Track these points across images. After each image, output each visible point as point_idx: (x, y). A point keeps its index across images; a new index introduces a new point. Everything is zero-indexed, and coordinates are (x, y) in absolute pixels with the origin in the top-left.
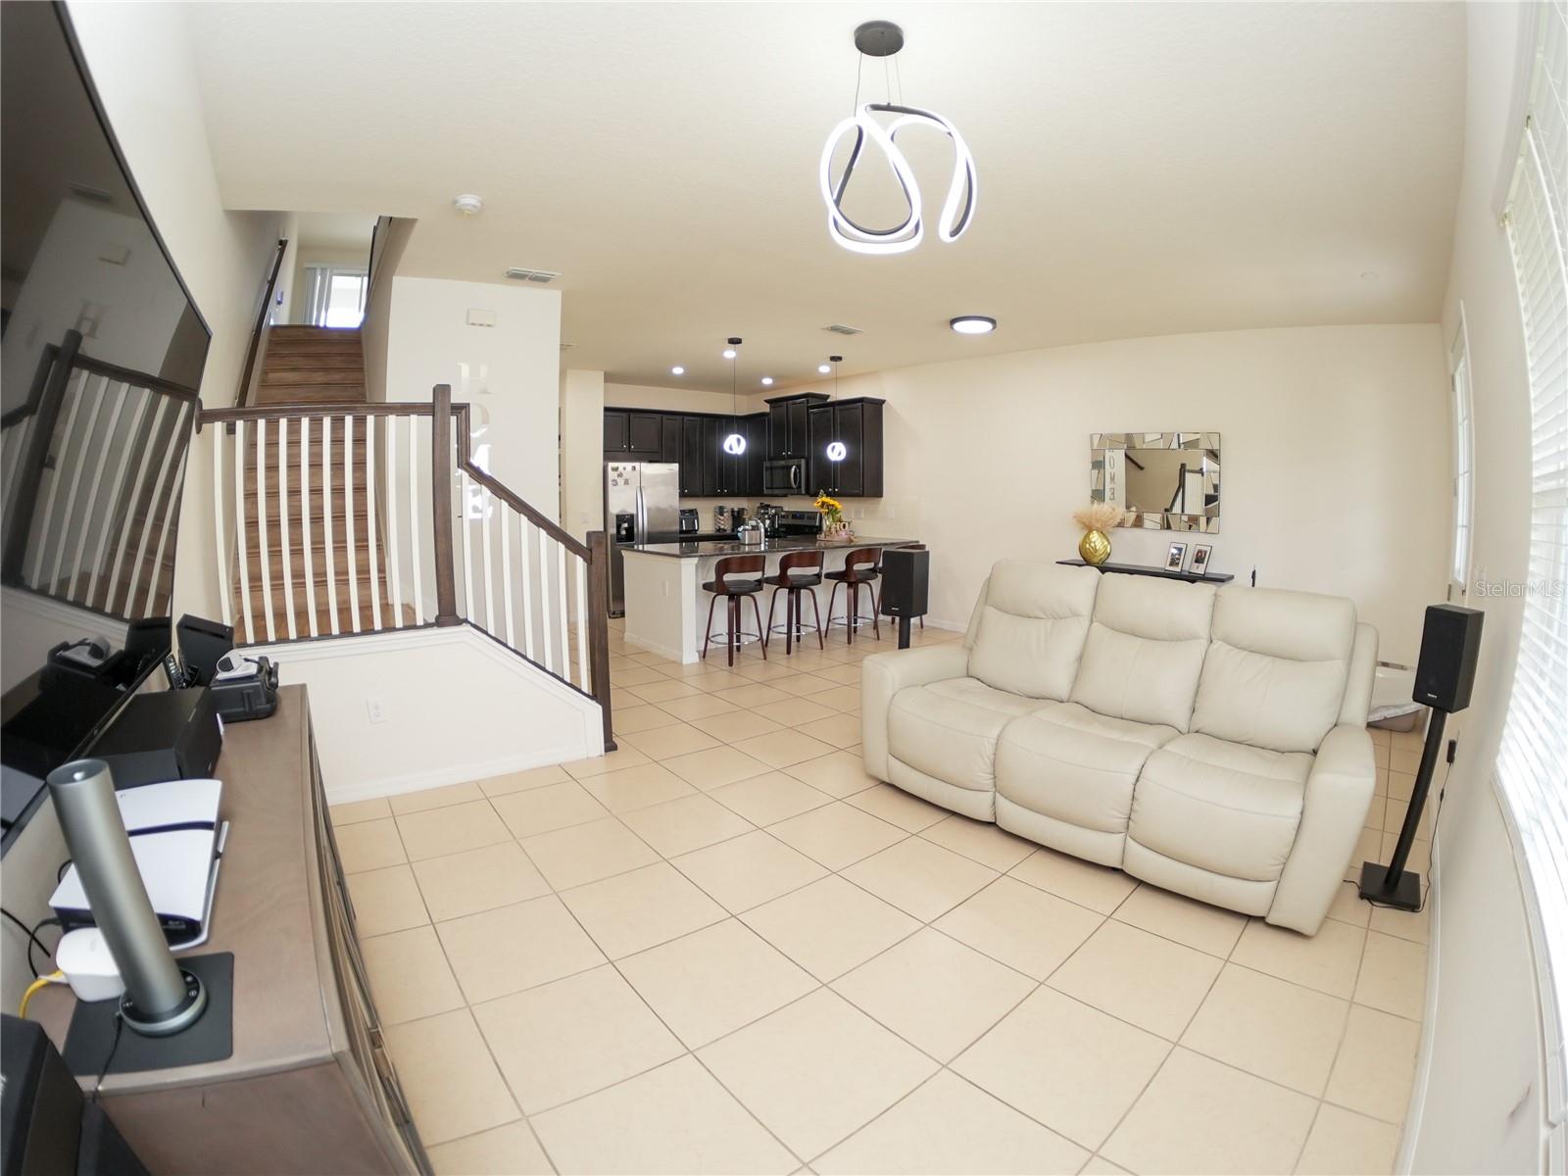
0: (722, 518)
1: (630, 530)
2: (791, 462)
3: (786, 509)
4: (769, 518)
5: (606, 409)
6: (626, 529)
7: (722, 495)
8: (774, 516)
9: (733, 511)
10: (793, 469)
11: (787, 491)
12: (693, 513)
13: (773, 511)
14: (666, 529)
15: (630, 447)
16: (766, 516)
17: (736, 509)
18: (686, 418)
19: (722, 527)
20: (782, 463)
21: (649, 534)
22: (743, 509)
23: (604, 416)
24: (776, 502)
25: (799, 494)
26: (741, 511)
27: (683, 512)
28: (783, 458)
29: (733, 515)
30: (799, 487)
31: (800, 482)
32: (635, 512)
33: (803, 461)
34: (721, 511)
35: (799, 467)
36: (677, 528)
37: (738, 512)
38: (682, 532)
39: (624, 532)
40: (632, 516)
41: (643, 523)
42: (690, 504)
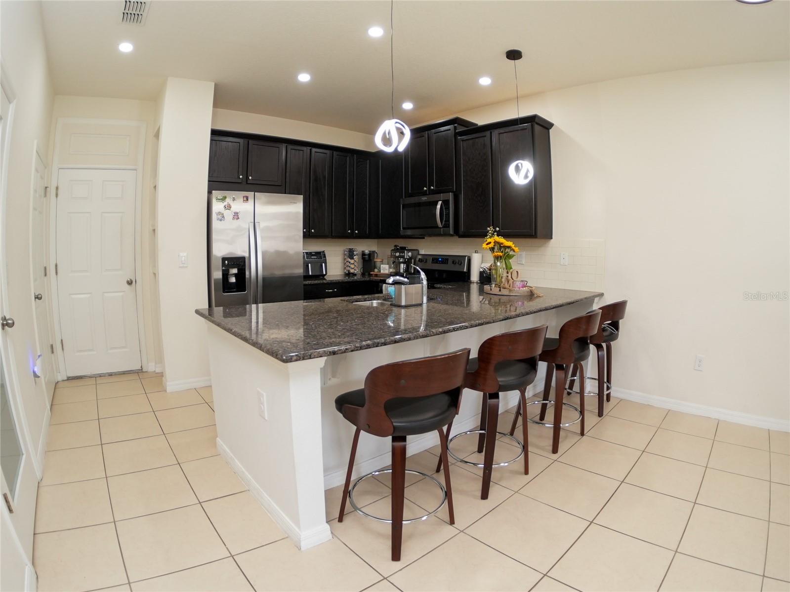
0: (352, 261)
1: (241, 276)
2: (436, 197)
3: (422, 252)
4: (404, 263)
5: (214, 133)
6: (236, 275)
7: (352, 236)
8: (410, 259)
9: (363, 254)
10: (439, 207)
11: (428, 230)
12: (321, 255)
13: (410, 254)
14: (287, 272)
15: (247, 178)
16: (401, 260)
17: (367, 252)
18: (314, 150)
19: (352, 271)
20: (424, 199)
21: (264, 279)
22: (374, 252)
23: (212, 140)
24: (411, 244)
25: (446, 234)
26: (372, 254)
27: (309, 254)
28: (425, 194)
29: (363, 259)
30: (446, 226)
31: (448, 220)
32: (247, 255)
33: (451, 196)
34: (351, 253)
35: (446, 203)
36: (300, 271)
37: (369, 255)
38: (307, 277)
39: (233, 280)
40: (243, 259)
41: (256, 268)
42: (316, 247)
